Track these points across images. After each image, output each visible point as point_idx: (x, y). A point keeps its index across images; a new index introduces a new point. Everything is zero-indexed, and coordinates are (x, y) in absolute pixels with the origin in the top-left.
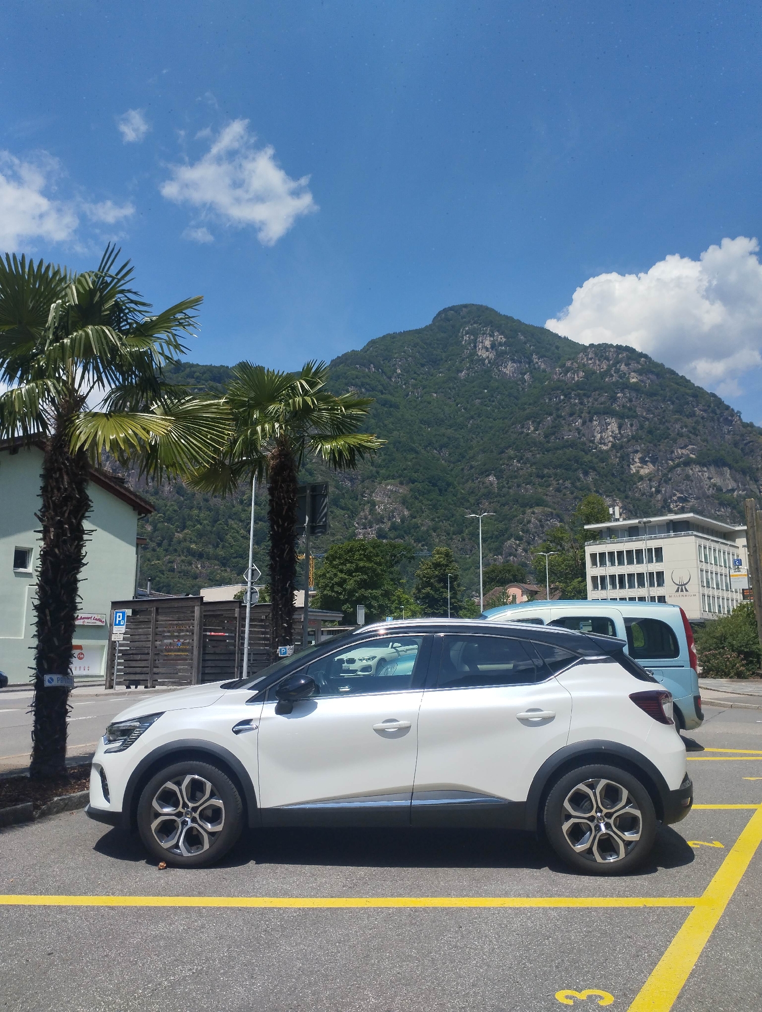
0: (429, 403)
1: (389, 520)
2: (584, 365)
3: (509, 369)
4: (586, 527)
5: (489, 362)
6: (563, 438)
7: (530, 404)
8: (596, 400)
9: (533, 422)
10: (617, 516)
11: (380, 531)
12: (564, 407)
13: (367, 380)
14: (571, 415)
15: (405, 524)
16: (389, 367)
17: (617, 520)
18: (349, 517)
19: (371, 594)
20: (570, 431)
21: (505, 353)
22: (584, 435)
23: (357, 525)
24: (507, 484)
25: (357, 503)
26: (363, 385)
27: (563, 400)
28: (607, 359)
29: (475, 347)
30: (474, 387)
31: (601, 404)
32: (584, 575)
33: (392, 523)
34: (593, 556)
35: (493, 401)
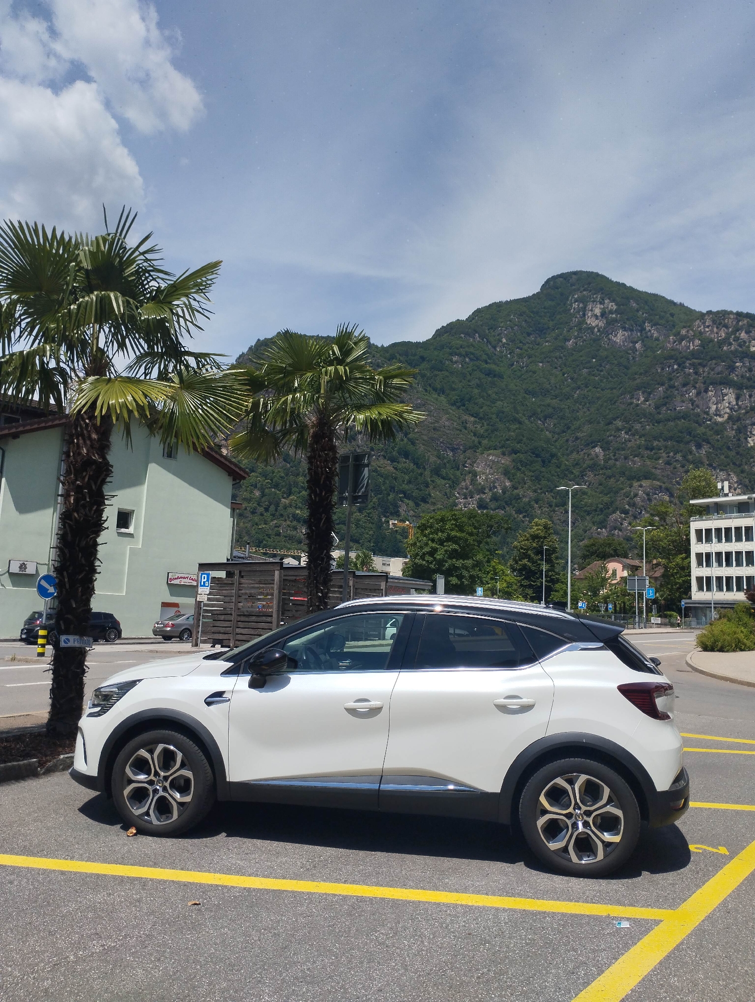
0: (534, 372)
1: (490, 490)
2: (700, 333)
3: (619, 337)
4: (692, 502)
5: (599, 331)
6: (675, 409)
7: (641, 374)
8: (713, 370)
9: (643, 393)
10: (726, 490)
11: (480, 501)
12: (678, 377)
13: (472, 350)
14: (685, 385)
15: (506, 495)
16: (494, 336)
17: (726, 495)
18: (450, 487)
19: (463, 564)
20: (683, 402)
21: (615, 320)
22: (698, 406)
23: (457, 495)
24: (614, 456)
25: (458, 473)
26: (467, 355)
27: (677, 370)
28: (726, 326)
29: (584, 315)
30: (581, 356)
31: (718, 374)
32: (688, 552)
33: (493, 494)
34: (699, 532)
35: (602, 371)
